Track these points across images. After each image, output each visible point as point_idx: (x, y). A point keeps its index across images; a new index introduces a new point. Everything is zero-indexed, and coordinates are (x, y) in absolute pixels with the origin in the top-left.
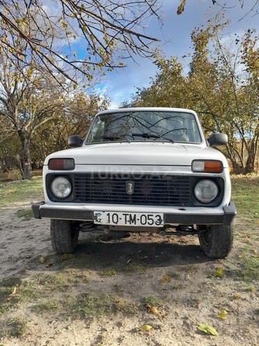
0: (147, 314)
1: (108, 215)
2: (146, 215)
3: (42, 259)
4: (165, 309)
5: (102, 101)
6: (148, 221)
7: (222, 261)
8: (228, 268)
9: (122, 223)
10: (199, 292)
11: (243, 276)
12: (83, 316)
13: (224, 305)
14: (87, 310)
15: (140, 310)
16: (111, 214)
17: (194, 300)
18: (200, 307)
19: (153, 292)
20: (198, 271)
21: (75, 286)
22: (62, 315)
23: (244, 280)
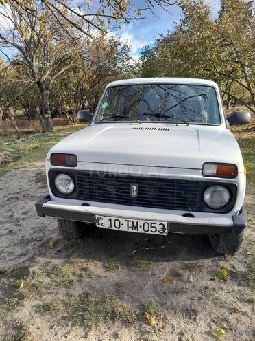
0: (144, 325)
1: (110, 220)
2: (149, 222)
3: (51, 244)
4: (163, 320)
5: (122, 45)
6: (151, 229)
7: (229, 257)
8: (234, 267)
9: (124, 228)
10: (200, 299)
11: (248, 280)
12: (83, 322)
13: (223, 320)
14: (87, 315)
15: (138, 319)
16: (113, 219)
17: (194, 311)
18: (198, 321)
19: (153, 295)
20: (203, 270)
21: (79, 281)
22: (63, 318)
23: (248, 286)
